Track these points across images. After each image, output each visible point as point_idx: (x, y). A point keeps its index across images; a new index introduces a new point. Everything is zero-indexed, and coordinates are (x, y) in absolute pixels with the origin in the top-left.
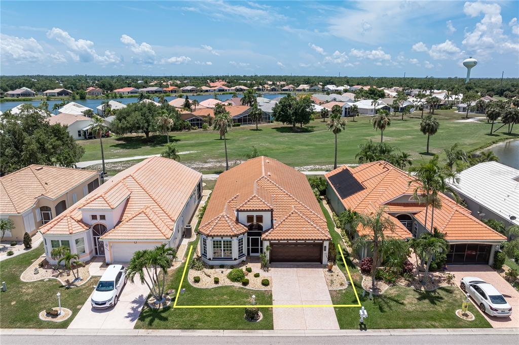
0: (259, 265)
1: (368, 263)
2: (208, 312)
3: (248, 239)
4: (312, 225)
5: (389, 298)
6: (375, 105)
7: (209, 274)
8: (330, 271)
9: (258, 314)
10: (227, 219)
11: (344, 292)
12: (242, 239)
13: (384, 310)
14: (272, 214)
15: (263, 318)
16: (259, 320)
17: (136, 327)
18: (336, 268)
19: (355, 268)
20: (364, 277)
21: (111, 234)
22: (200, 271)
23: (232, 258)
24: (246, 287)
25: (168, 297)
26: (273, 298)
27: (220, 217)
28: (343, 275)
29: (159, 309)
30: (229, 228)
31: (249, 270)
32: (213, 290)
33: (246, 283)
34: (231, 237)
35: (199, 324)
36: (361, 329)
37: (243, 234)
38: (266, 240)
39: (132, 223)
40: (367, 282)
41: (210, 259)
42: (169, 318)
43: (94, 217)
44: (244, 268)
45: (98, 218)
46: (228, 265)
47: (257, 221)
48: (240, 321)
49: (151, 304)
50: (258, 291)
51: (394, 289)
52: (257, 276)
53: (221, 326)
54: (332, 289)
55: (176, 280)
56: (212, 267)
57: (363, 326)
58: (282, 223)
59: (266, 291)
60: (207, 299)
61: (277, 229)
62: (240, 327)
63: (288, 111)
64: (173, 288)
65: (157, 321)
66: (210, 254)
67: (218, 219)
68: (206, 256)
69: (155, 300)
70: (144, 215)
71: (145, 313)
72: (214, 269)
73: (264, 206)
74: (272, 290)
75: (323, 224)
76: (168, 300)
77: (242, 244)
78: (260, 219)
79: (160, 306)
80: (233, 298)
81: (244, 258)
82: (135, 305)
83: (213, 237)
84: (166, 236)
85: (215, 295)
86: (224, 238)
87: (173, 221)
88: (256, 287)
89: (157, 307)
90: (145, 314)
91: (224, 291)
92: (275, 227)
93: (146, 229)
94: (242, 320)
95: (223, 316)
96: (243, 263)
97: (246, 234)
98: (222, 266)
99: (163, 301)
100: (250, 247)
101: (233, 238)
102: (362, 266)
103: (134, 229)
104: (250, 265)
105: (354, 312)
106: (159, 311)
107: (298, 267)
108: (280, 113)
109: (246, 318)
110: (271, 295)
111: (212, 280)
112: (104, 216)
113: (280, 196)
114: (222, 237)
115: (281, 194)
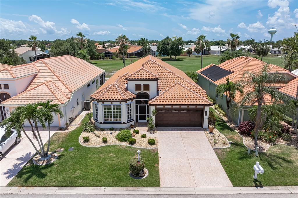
0: (146, 128)
1: (246, 126)
2: (92, 169)
3: (137, 107)
4: (194, 93)
5: (274, 156)
6: (221, 48)
7: (99, 135)
8: (211, 133)
9: (143, 171)
10: (117, 87)
11: (228, 150)
12: (131, 104)
13: (275, 166)
14: (157, 83)
15: (149, 175)
16: (144, 177)
17: (9, 185)
18: (216, 131)
19: (234, 131)
20: (244, 138)
21: (12, 100)
22: (91, 133)
23: (121, 122)
24: (133, 146)
25: (56, 154)
26: (159, 155)
27: (111, 85)
28: (224, 136)
29: (41, 165)
30: (118, 94)
31: (137, 132)
32: (100, 148)
33: (133, 142)
34: (121, 101)
35: (79, 181)
36: (257, 186)
37: (132, 99)
38: (152, 105)
39: (33, 92)
40: (248, 142)
41: (101, 123)
42: (48, 175)
44: (132, 131)
45: (3, 87)
46: (118, 129)
47: (144, 90)
48: (124, 177)
49: (35, 161)
50: (145, 149)
51: (275, 147)
52: (144, 136)
53: (102, 183)
54: (216, 148)
55: (68, 140)
56: (102, 130)
57: (258, 183)
58: (166, 91)
59: (153, 149)
60: (93, 156)
61: (162, 96)
62: (123, 184)
63: (167, 47)
64: (62, 147)
65: (34, 177)
66: (101, 119)
67: (109, 87)
68: (98, 120)
69: (41, 157)
70: (45, 86)
71: (26, 169)
72: (104, 132)
73: (150, 76)
74: (158, 148)
75: (203, 93)
76: (54, 157)
77: (131, 110)
78: (147, 87)
79: (43, 163)
80: (119, 155)
81: (133, 123)
82: (19, 162)
83: (103, 101)
84: (61, 101)
85: (101, 153)
86: (114, 103)
87: (71, 91)
88: (143, 146)
89: (41, 163)
90: (24, 171)
91: (111, 149)
92: (160, 95)
93: (44, 97)
94: (126, 176)
95: (106, 172)
96: (131, 127)
97: (134, 100)
98: (112, 129)
99: (48, 158)
100: (138, 114)
101: (122, 102)
102: (241, 128)
103: (33, 97)
104: (137, 128)
105: (243, 168)
106: (41, 167)
107: (181, 130)
108: (161, 49)
109: (131, 175)
110: (157, 153)
111: (101, 140)
112: (8, 85)
113: (164, 73)
114: (112, 101)
115: (165, 72)
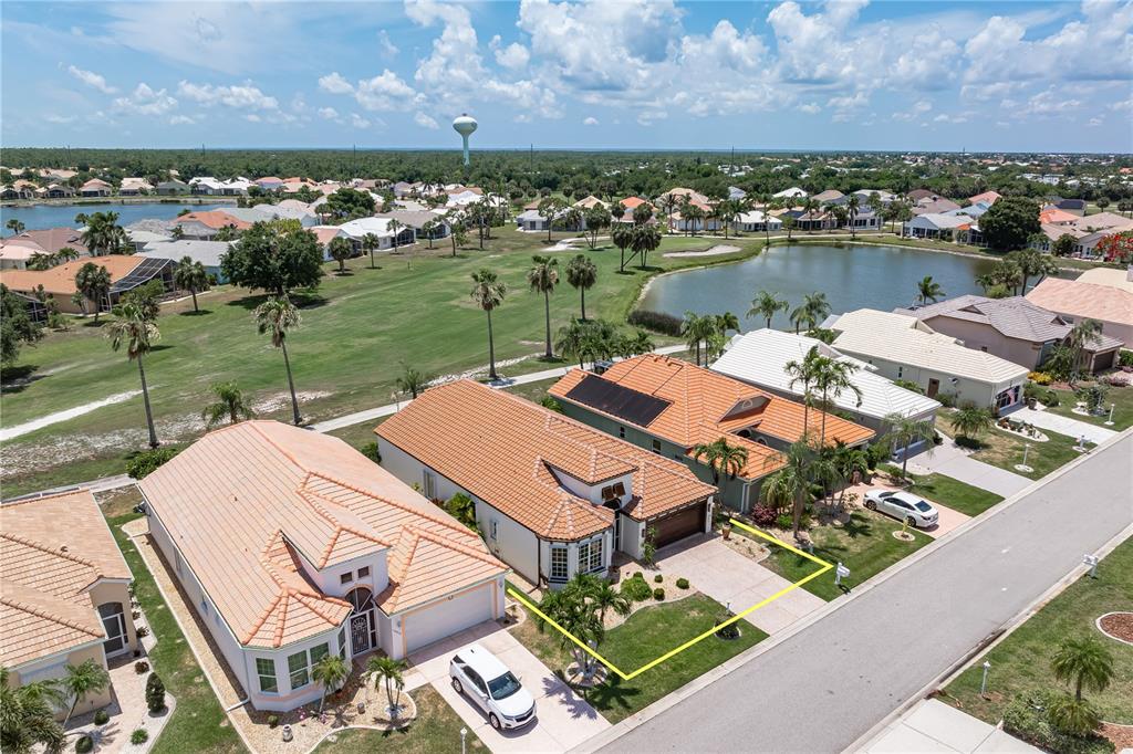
1: (768, 511)
6: (394, 230)
8: (726, 538)
11: (775, 558)
16: (740, 634)
24: (666, 601)
26: (716, 600)
29: (603, 683)
33: (660, 596)
36: (845, 592)
43: (346, 578)
45: (355, 576)
47: (617, 494)
50: (688, 598)
52: (659, 579)
53: (712, 662)
54: (759, 561)
57: (844, 588)
59: (696, 594)
60: (643, 639)
61: (646, 497)
65: (627, 698)
69: (582, 674)
70: (426, 542)
71: (593, 697)
73: (621, 466)
74: (700, 590)
76: (596, 665)
79: (599, 679)
80: (673, 621)
82: (561, 697)
88: (680, 594)
89: (596, 681)
90: (596, 700)
92: (641, 495)
103: (434, 574)
106: (608, 685)
110: (708, 597)
112: (367, 568)
